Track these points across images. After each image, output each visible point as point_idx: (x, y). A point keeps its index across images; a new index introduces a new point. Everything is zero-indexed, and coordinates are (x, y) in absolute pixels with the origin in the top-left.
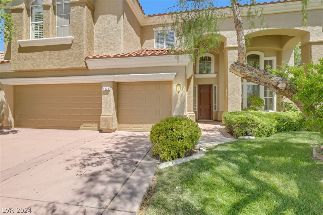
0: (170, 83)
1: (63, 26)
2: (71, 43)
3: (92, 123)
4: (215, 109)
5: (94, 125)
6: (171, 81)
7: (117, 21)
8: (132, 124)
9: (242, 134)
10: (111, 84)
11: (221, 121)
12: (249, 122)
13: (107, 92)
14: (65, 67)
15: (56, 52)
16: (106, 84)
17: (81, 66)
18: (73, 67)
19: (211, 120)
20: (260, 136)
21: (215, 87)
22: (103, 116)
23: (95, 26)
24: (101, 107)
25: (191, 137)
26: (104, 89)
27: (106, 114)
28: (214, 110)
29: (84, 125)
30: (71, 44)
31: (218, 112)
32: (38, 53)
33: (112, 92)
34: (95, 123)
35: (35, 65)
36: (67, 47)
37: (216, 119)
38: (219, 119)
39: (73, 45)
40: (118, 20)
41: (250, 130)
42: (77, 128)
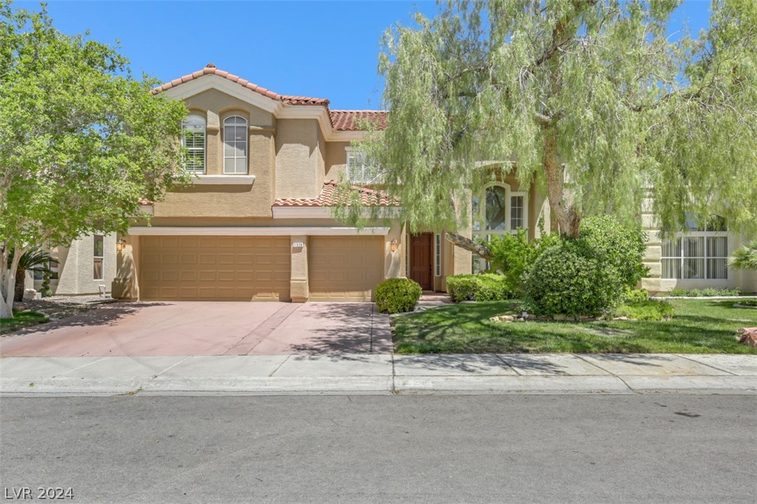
0: (381, 239)
1: (235, 157)
2: (251, 183)
3: (271, 292)
4: (438, 274)
5: (274, 294)
6: (383, 236)
7: (308, 153)
8: (329, 292)
9: (464, 299)
10: (305, 239)
11: (445, 292)
12: (471, 285)
13: (299, 250)
14: (243, 216)
15: (227, 195)
16: (299, 238)
17: (267, 215)
18: (254, 215)
19: (431, 291)
20: (482, 300)
21: (438, 236)
22: (293, 280)
23: (276, 158)
24: (290, 269)
25: (414, 293)
26: (295, 245)
27: (298, 278)
28: (435, 274)
29: (259, 295)
30: (252, 185)
31: (441, 277)
32: (199, 194)
33: (305, 249)
34: (276, 292)
35: (194, 210)
36: (246, 188)
37: (438, 289)
38: (443, 290)
39: (253, 187)
40: (311, 152)
41: (471, 294)
42: (248, 299)
